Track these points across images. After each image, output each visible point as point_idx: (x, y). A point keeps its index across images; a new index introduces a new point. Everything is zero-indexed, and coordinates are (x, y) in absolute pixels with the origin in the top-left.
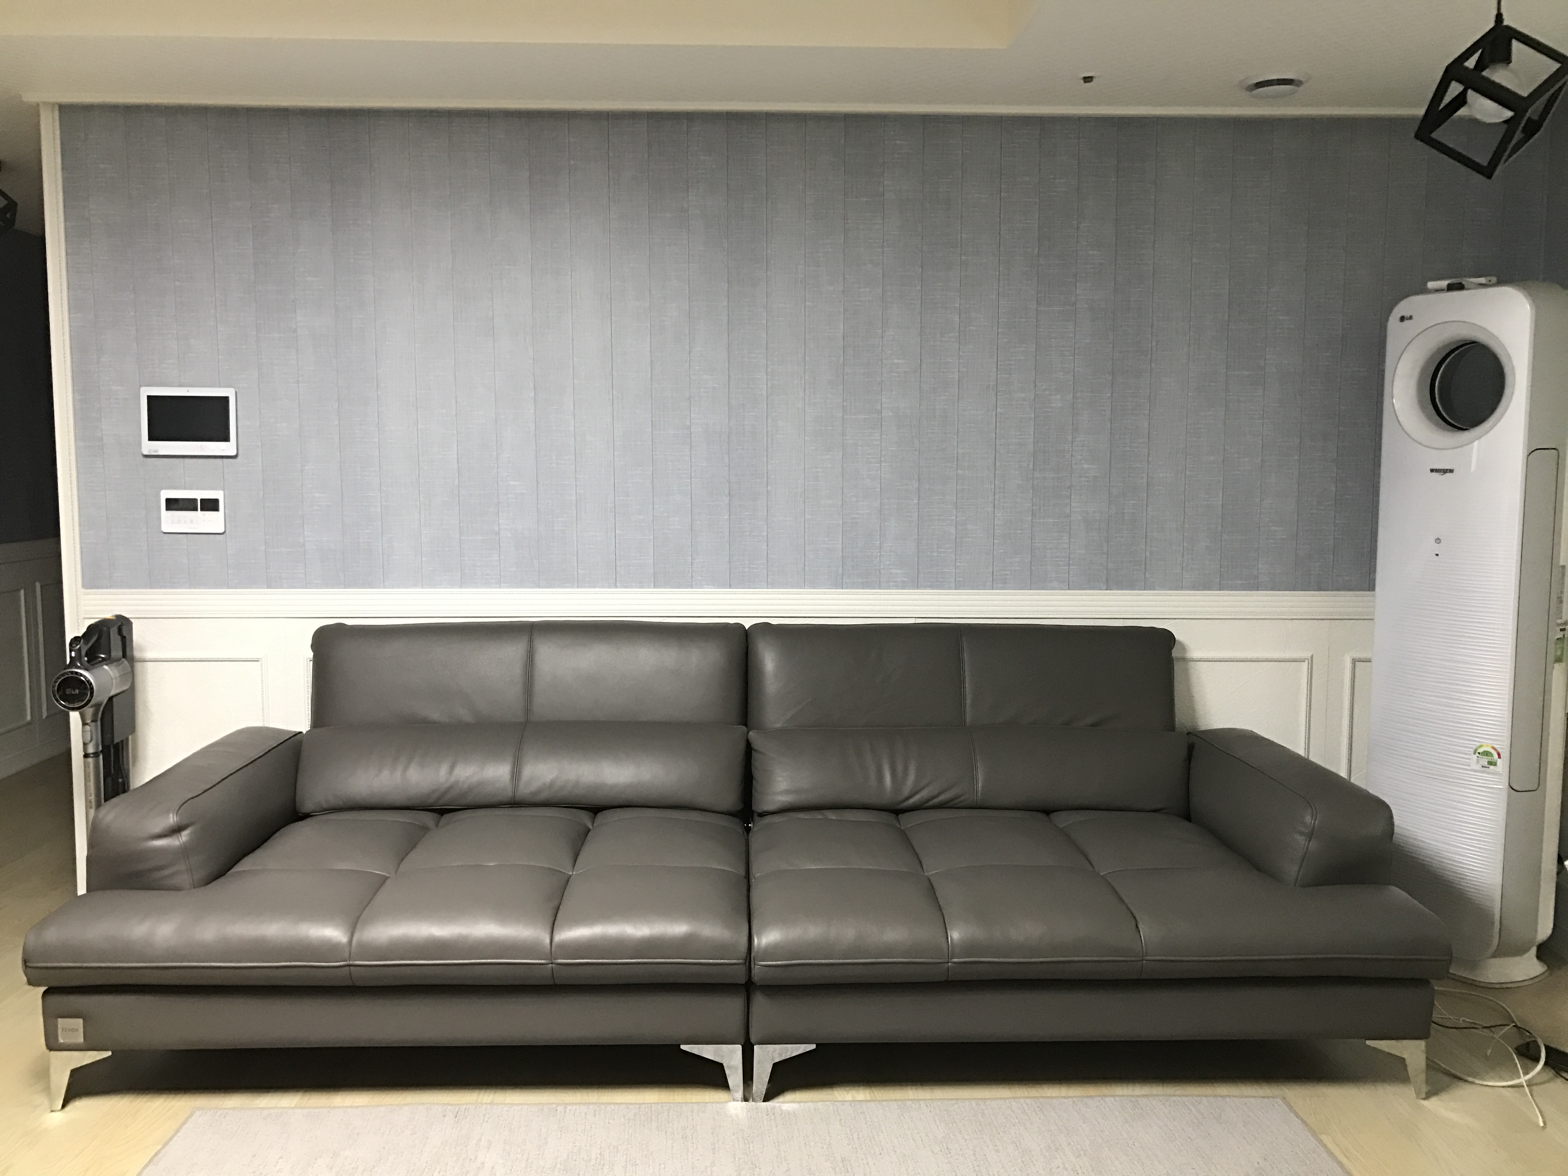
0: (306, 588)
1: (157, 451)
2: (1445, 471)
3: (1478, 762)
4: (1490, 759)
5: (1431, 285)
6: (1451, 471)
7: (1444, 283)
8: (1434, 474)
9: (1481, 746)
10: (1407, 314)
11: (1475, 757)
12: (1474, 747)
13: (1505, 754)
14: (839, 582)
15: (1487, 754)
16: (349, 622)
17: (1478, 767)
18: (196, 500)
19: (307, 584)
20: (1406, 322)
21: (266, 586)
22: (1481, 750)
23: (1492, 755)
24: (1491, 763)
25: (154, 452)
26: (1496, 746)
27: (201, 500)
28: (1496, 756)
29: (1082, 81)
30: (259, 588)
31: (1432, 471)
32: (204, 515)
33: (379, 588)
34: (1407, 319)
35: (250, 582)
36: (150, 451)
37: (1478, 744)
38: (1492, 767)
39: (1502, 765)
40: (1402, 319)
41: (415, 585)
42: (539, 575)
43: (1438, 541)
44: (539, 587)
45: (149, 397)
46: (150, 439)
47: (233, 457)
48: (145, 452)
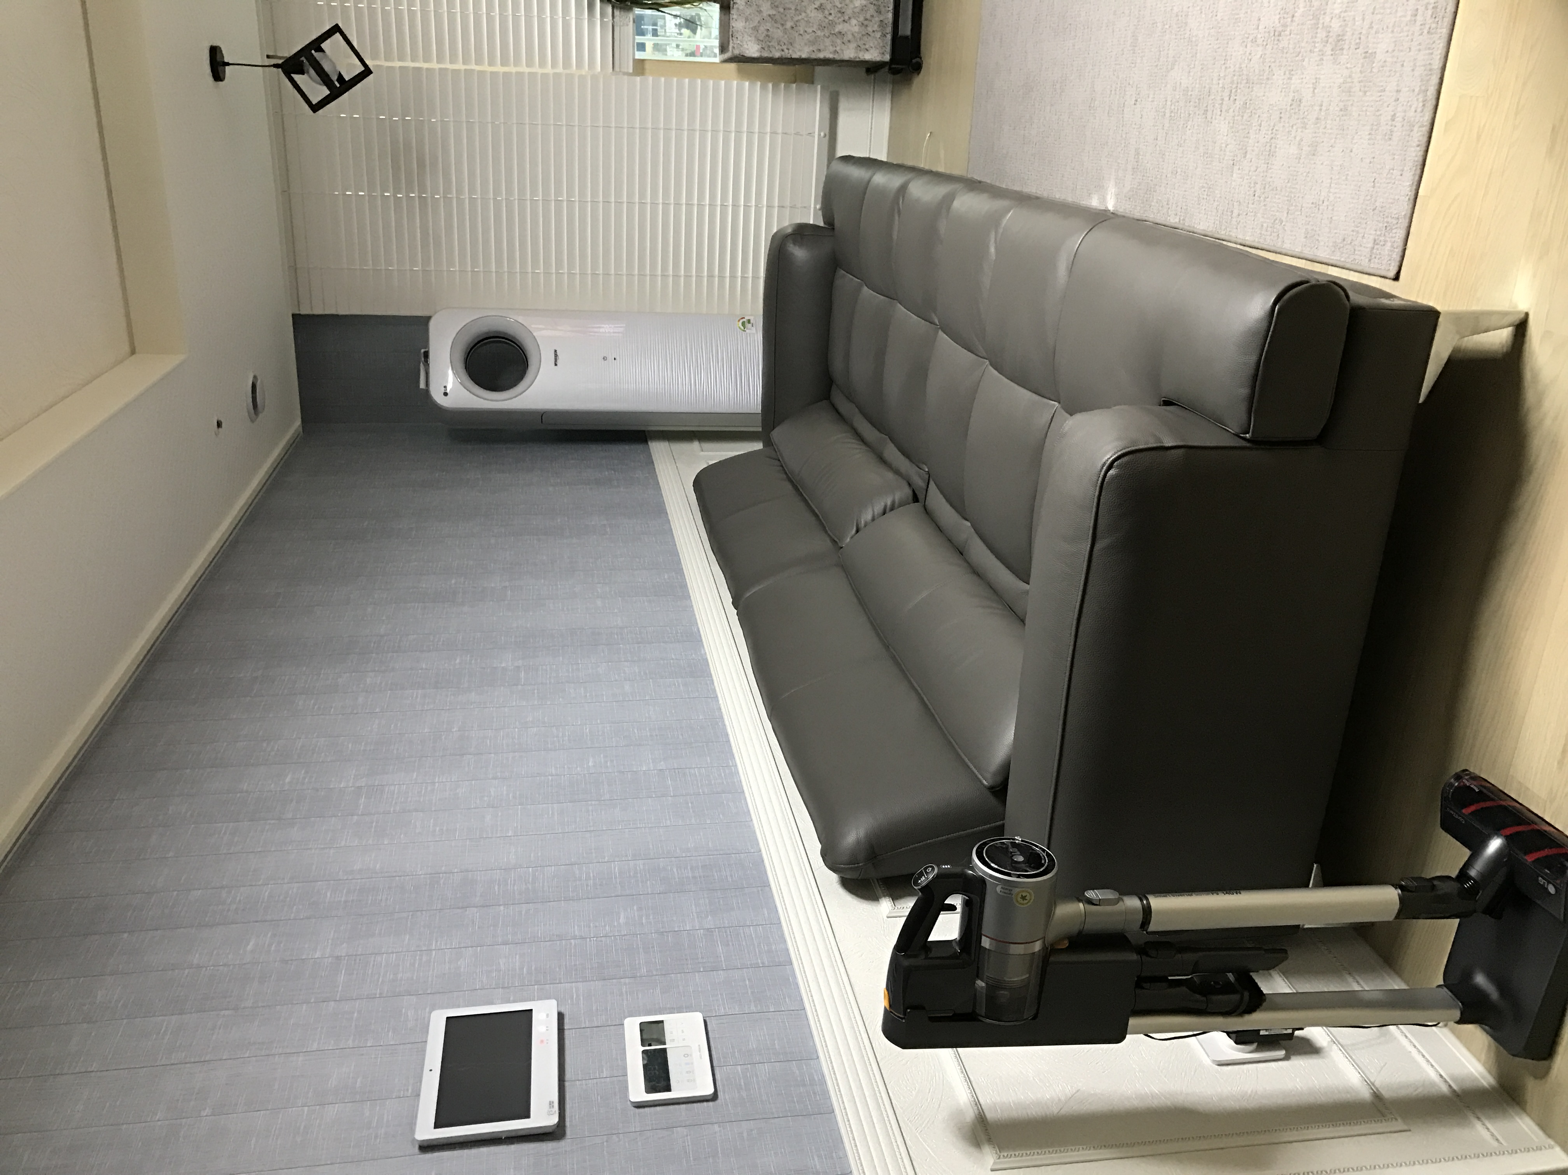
2: (556, 355)
3: (750, 329)
4: (746, 323)
5: (422, 385)
6: (556, 351)
8: (559, 363)
10: (443, 394)
11: (747, 331)
12: (741, 332)
15: (743, 324)
17: (754, 330)
18: (645, 1050)
20: (449, 393)
22: (742, 328)
24: (749, 321)
26: (737, 320)
27: (643, 1045)
28: (744, 320)
29: (220, 429)
31: (556, 365)
32: (673, 1039)
36: (550, 1115)
37: (738, 329)
38: (751, 322)
39: (749, 316)
40: (447, 397)
43: (605, 359)
45: (437, 1126)
46: (527, 1116)
47: (561, 1017)
48: (554, 1120)
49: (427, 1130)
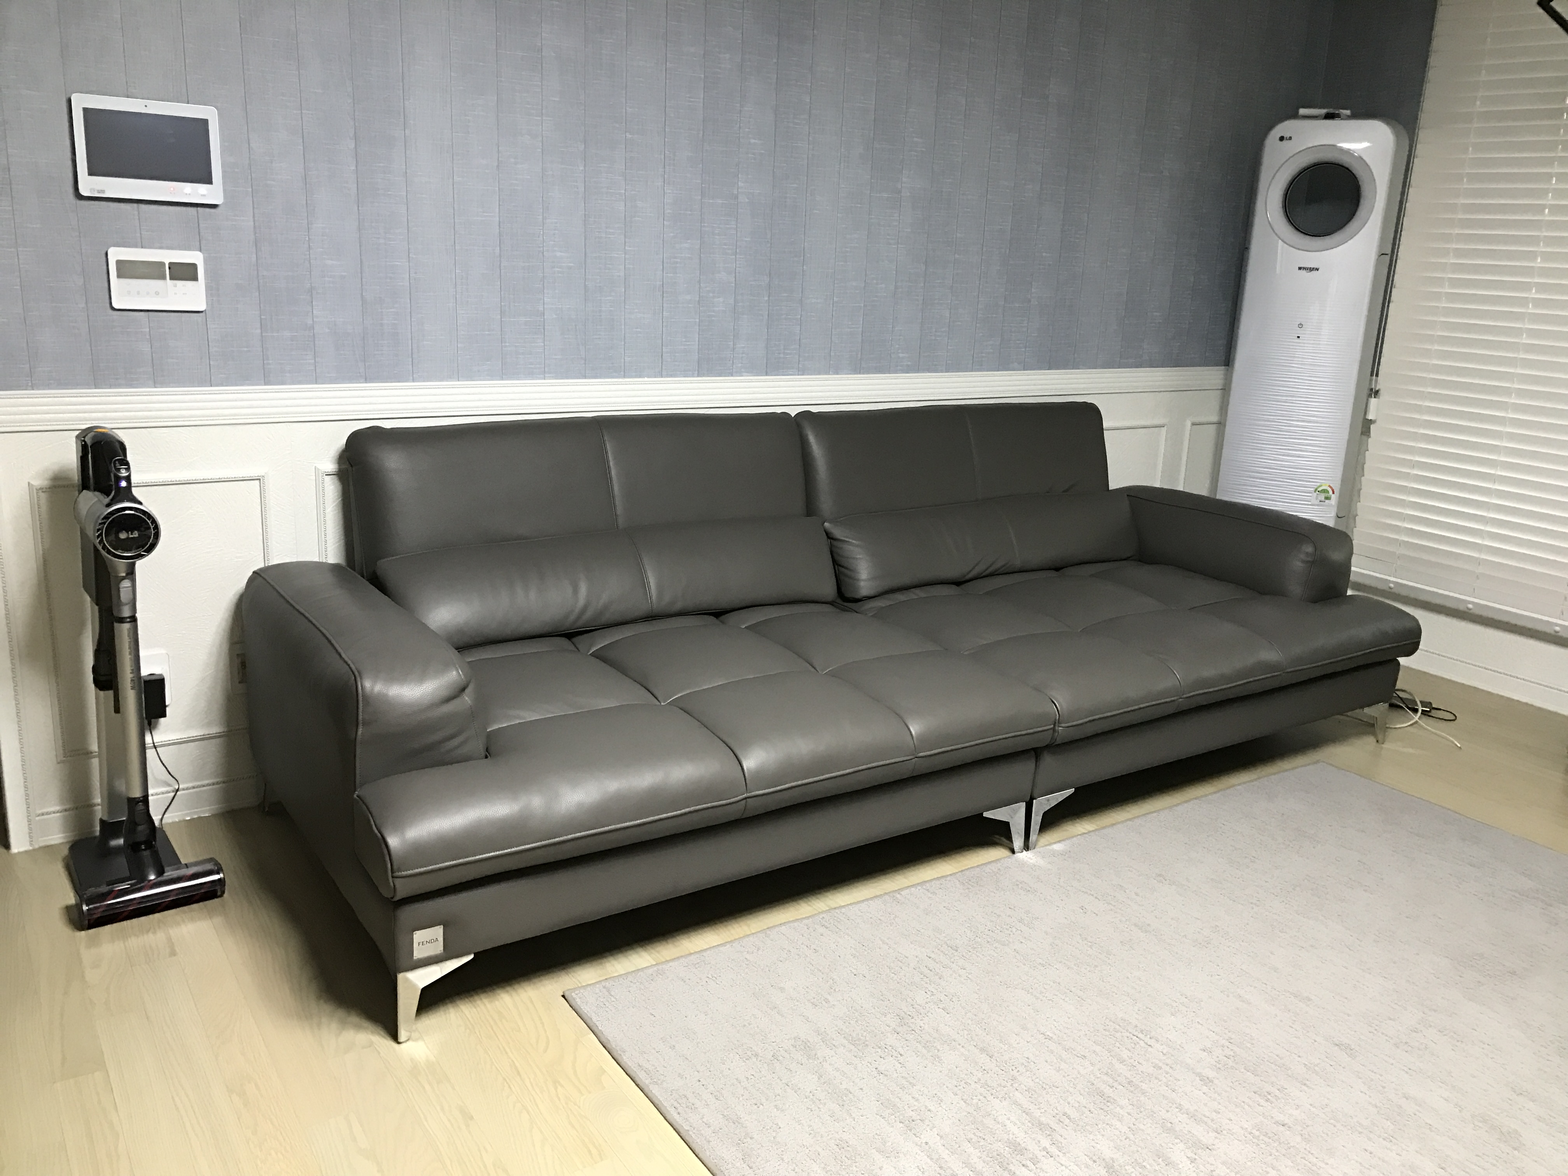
0: (316, 383)
1: (103, 192)
2: (1311, 269)
3: (1317, 498)
4: (1326, 495)
5: (1302, 111)
6: (1317, 269)
7: (1323, 111)
8: (1303, 272)
9: (1321, 486)
10: (1287, 135)
11: (1315, 494)
12: (1316, 487)
13: (1337, 491)
14: (859, 367)
15: (1324, 491)
16: (387, 425)
17: (1317, 502)
18: (163, 264)
19: (317, 380)
20: (1285, 142)
21: (263, 382)
22: (1320, 489)
23: (1328, 492)
24: (1327, 498)
25: (99, 192)
26: (1331, 485)
27: (170, 264)
28: (1331, 492)
30: (253, 385)
31: (1300, 268)
32: (175, 286)
33: (407, 381)
34: (1287, 139)
35: (243, 378)
36: (92, 190)
37: (1318, 484)
38: (1327, 501)
39: (1334, 499)
40: (1282, 139)
41: (450, 378)
42: (585, 364)
44: (585, 377)
45: (85, 110)
46: (91, 173)
47: (214, 206)
48: (84, 192)
49: (81, 102)
